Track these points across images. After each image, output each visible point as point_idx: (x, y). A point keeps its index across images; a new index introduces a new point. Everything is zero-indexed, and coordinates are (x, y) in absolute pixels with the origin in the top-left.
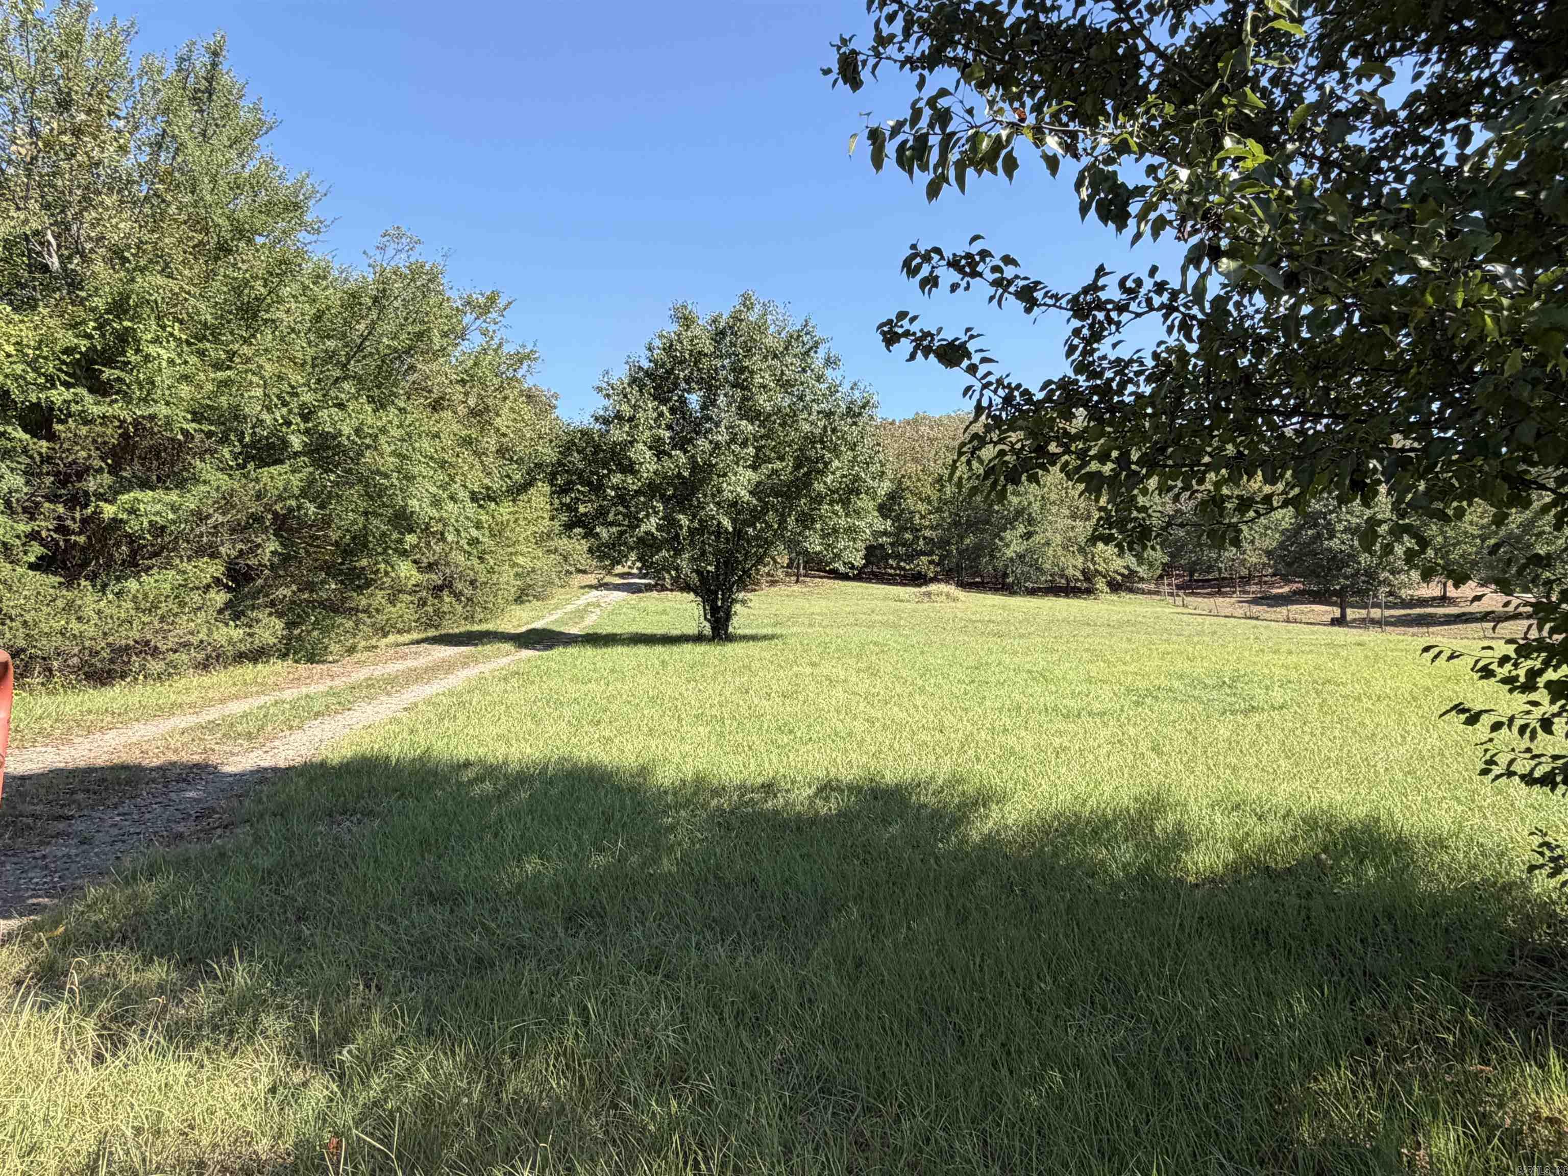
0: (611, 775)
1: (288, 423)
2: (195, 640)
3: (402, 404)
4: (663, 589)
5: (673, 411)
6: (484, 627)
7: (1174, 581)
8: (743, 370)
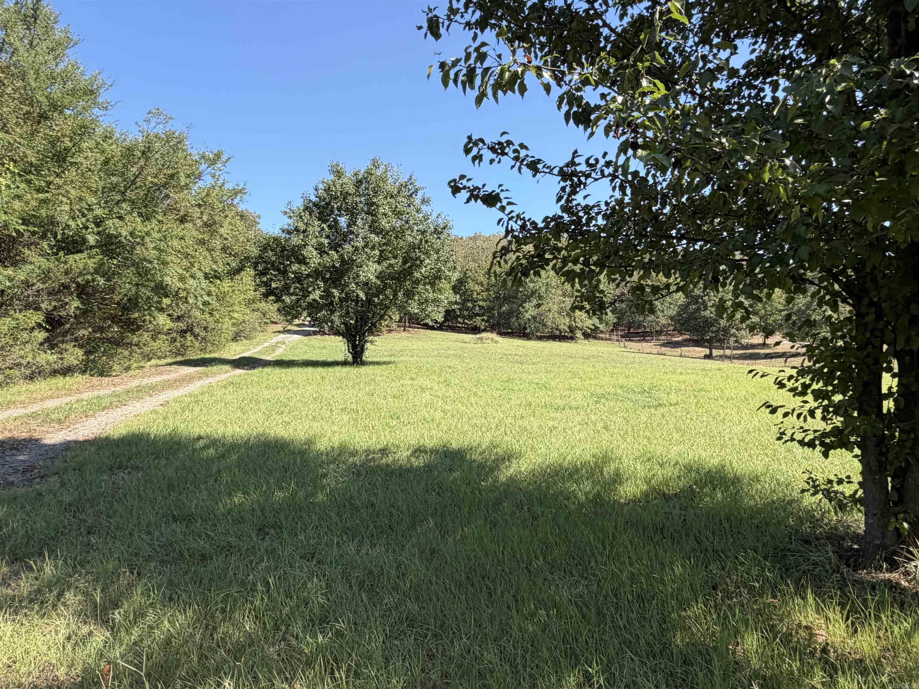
0: (288, 445)
1: (87, 228)
2: (24, 362)
3: (160, 218)
4: (324, 333)
5: (330, 227)
6: (213, 355)
7: (620, 333)
8: (373, 204)
